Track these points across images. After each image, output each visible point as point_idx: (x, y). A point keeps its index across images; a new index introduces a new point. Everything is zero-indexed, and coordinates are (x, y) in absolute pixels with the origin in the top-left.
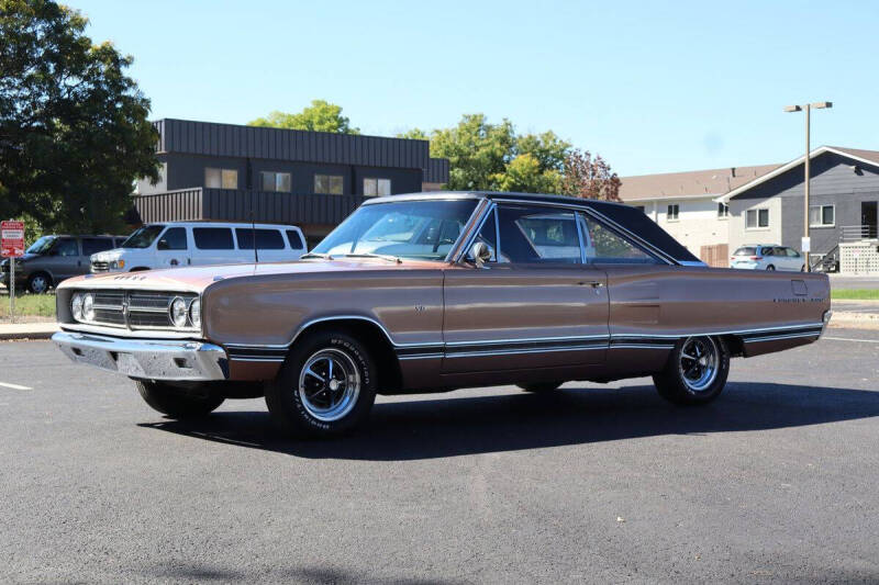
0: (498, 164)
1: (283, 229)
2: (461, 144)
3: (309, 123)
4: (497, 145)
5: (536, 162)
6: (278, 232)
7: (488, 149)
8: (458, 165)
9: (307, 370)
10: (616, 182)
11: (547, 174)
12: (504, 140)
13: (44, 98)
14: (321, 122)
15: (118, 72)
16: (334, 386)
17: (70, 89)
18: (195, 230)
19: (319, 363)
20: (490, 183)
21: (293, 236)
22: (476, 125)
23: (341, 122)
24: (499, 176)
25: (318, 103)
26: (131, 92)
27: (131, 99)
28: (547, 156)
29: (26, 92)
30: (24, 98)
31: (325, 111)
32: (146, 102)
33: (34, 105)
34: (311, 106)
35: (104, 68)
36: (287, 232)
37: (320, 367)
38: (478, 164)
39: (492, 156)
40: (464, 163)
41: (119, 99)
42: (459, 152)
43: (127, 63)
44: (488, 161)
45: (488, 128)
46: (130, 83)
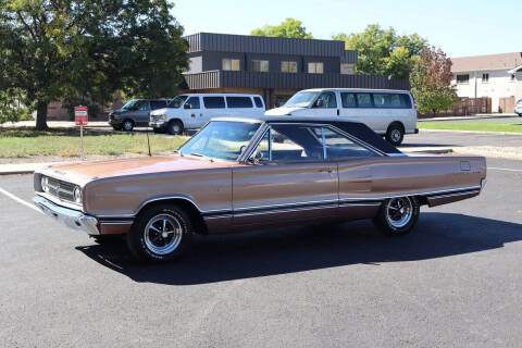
0: (386, 52)
1: (252, 96)
2: (366, 41)
3: (284, 31)
4: (386, 42)
5: (407, 51)
6: (249, 99)
7: (380, 44)
8: (363, 53)
9: (150, 226)
10: (449, 63)
11: (413, 58)
12: (389, 39)
13: (129, 27)
14: (290, 30)
15: (167, 12)
16: (165, 235)
17: (142, 21)
18: (204, 98)
19: (158, 222)
20: (381, 63)
21: (257, 100)
22: (375, 30)
23: (301, 30)
24: (386, 59)
25: (289, 20)
26: (172, 23)
27: (172, 27)
28: (415, 47)
29: (120, 23)
30: (120, 27)
31: (292, 24)
32: (181, 27)
33: (125, 30)
34: (285, 21)
35: (159, 9)
36: (255, 98)
37: (158, 224)
38: (374, 52)
39: (383, 48)
40: (367, 52)
41: (167, 26)
42: (365, 46)
43: (171, 7)
44: (380, 50)
45: (382, 32)
46: (172, 18)
